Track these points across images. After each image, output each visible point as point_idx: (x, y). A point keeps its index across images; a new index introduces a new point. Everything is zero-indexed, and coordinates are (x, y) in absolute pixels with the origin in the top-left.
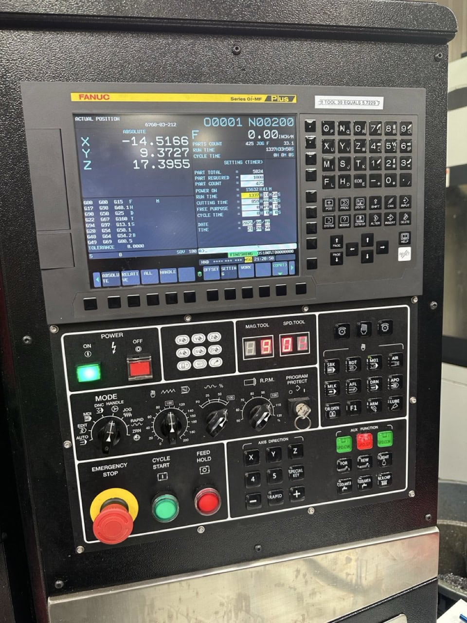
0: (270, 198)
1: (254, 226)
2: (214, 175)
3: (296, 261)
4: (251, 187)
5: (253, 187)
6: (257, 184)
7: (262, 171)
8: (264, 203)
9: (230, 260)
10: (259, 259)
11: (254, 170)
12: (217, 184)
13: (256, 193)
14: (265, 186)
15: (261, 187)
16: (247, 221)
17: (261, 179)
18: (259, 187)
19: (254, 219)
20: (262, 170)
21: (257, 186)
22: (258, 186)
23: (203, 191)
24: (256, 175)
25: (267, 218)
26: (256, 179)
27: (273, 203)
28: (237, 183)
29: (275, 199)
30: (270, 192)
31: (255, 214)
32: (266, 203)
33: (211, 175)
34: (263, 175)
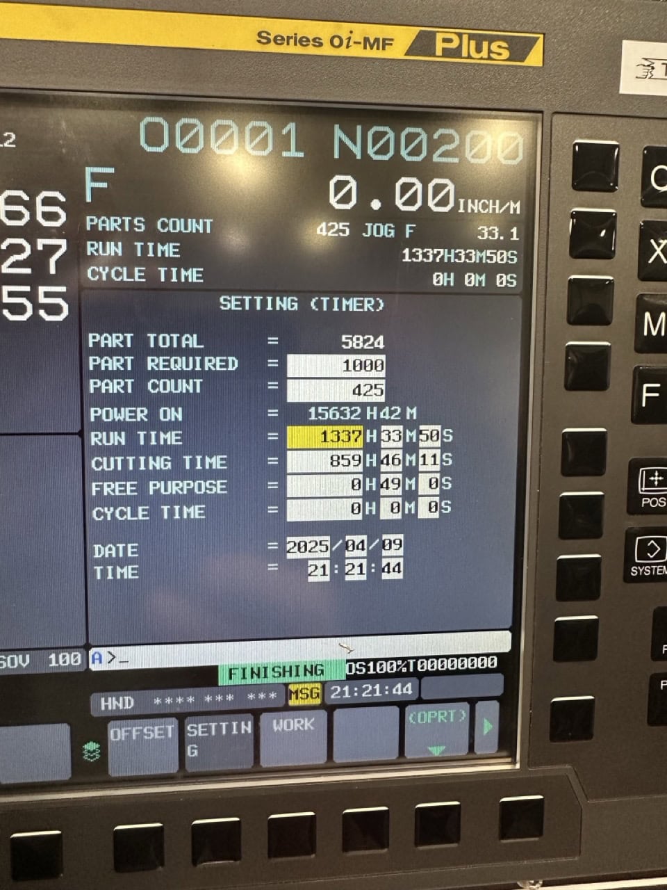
0: (411, 448)
1: (338, 558)
2: (170, 352)
3: (507, 702)
4: (330, 405)
5: (340, 404)
6: (357, 391)
7: (380, 342)
8: (383, 468)
9: (224, 696)
10: (351, 692)
11: (344, 338)
12: (184, 386)
13: (352, 428)
14: (389, 402)
15: (372, 405)
16: (307, 539)
17: (373, 374)
18: (363, 405)
19: (336, 529)
20: (381, 338)
21: (356, 399)
22: (362, 399)
23: (124, 415)
24: (351, 358)
25: (391, 526)
26: (353, 374)
27: (421, 468)
28: (273, 385)
29: (429, 453)
30: (410, 425)
31: (342, 512)
32: (391, 468)
33: (158, 351)
34: (383, 357)
